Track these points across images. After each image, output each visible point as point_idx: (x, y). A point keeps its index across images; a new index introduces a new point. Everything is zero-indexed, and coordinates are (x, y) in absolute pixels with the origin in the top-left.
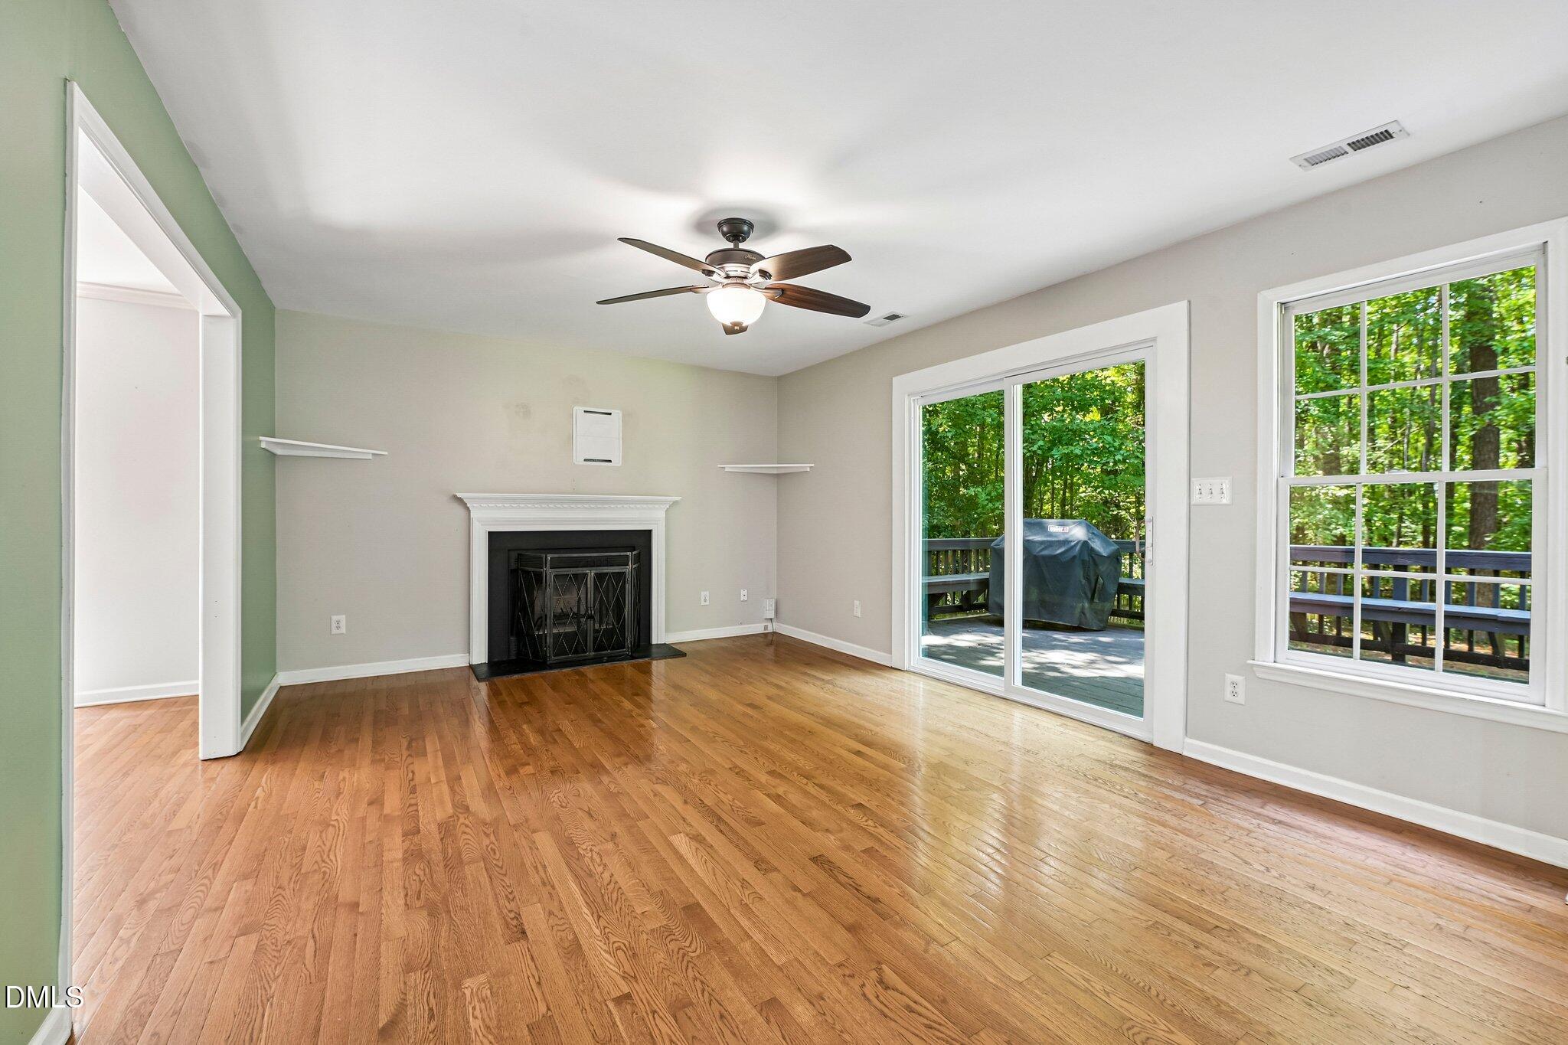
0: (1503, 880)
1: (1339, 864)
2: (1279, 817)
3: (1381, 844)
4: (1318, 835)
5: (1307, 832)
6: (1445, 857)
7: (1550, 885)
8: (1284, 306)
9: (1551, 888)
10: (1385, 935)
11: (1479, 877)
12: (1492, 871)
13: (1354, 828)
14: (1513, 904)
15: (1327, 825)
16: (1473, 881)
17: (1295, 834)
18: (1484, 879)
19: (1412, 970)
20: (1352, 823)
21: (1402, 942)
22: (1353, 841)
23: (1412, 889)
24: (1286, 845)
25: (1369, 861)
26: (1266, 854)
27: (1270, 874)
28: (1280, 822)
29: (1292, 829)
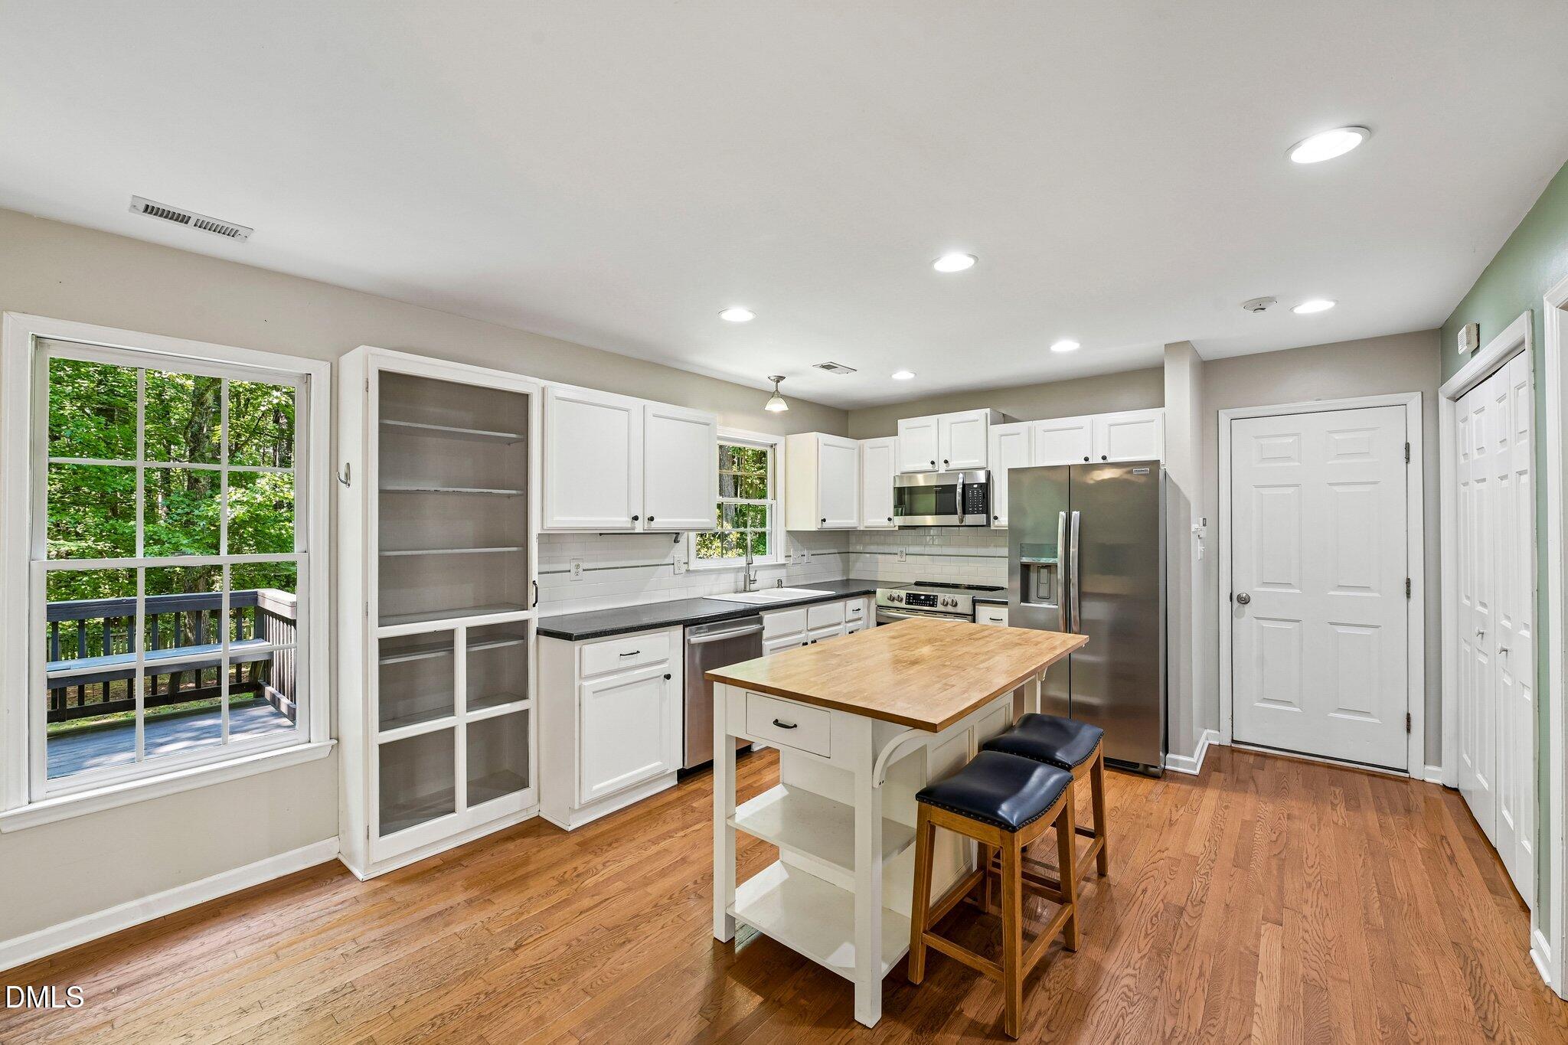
0: (320, 894)
1: (227, 976)
2: (112, 984)
3: (225, 932)
4: (173, 968)
5: (158, 974)
6: (273, 907)
7: (340, 877)
8: (39, 340)
9: (343, 879)
10: (334, 991)
11: (308, 904)
12: (307, 893)
13: (187, 938)
14: (347, 904)
15: (164, 954)
16: (311, 909)
17: (153, 985)
18: (312, 903)
19: (378, 995)
20: (181, 935)
21: (348, 985)
22: (205, 949)
23: (295, 946)
24: (165, 1002)
25: (241, 953)
26: (163, 1026)
27: (197, 1037)
28: (120, 988)
29: (141, 984)
